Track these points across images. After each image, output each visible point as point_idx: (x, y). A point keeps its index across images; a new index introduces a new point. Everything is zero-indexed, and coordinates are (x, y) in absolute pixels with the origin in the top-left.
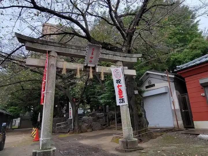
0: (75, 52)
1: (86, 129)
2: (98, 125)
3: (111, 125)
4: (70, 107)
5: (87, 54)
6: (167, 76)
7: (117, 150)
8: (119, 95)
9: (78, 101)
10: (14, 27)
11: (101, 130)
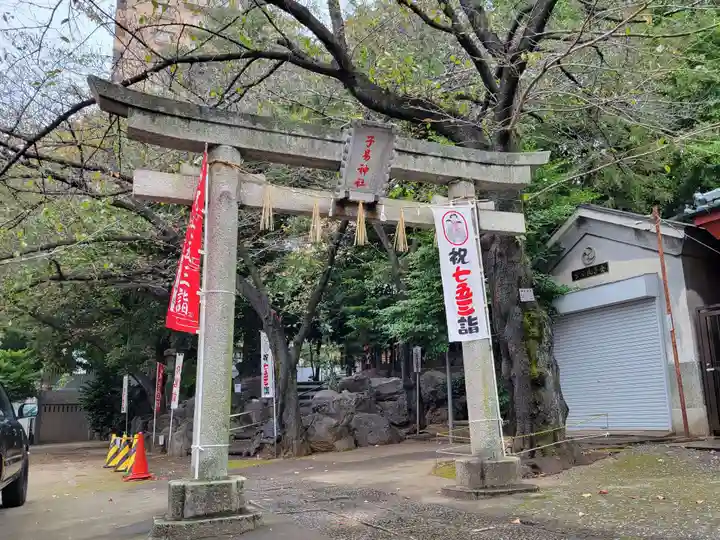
0: (302, 150)
1: (329, 437)
2: (378, 422)
3: (432, 426)
4: (263, 353)
5: (348, 156)
6: (654, 230)
7: (447, 492)
8: (458, 303)
9: (299, 326)
10: (48, 26)
11: (390, 442)
